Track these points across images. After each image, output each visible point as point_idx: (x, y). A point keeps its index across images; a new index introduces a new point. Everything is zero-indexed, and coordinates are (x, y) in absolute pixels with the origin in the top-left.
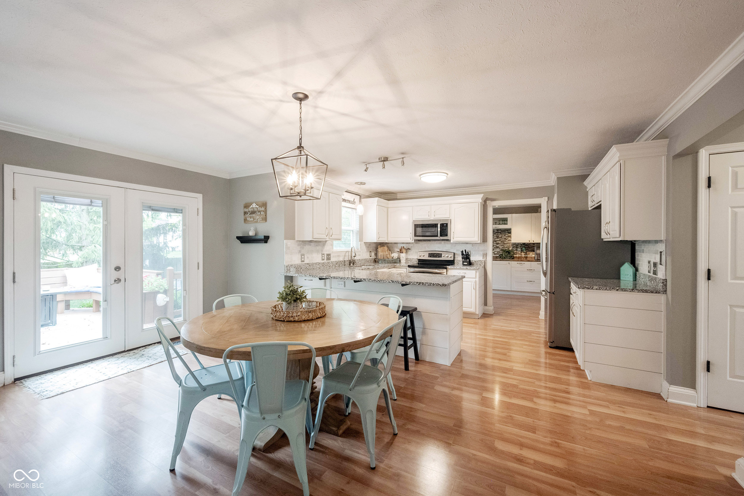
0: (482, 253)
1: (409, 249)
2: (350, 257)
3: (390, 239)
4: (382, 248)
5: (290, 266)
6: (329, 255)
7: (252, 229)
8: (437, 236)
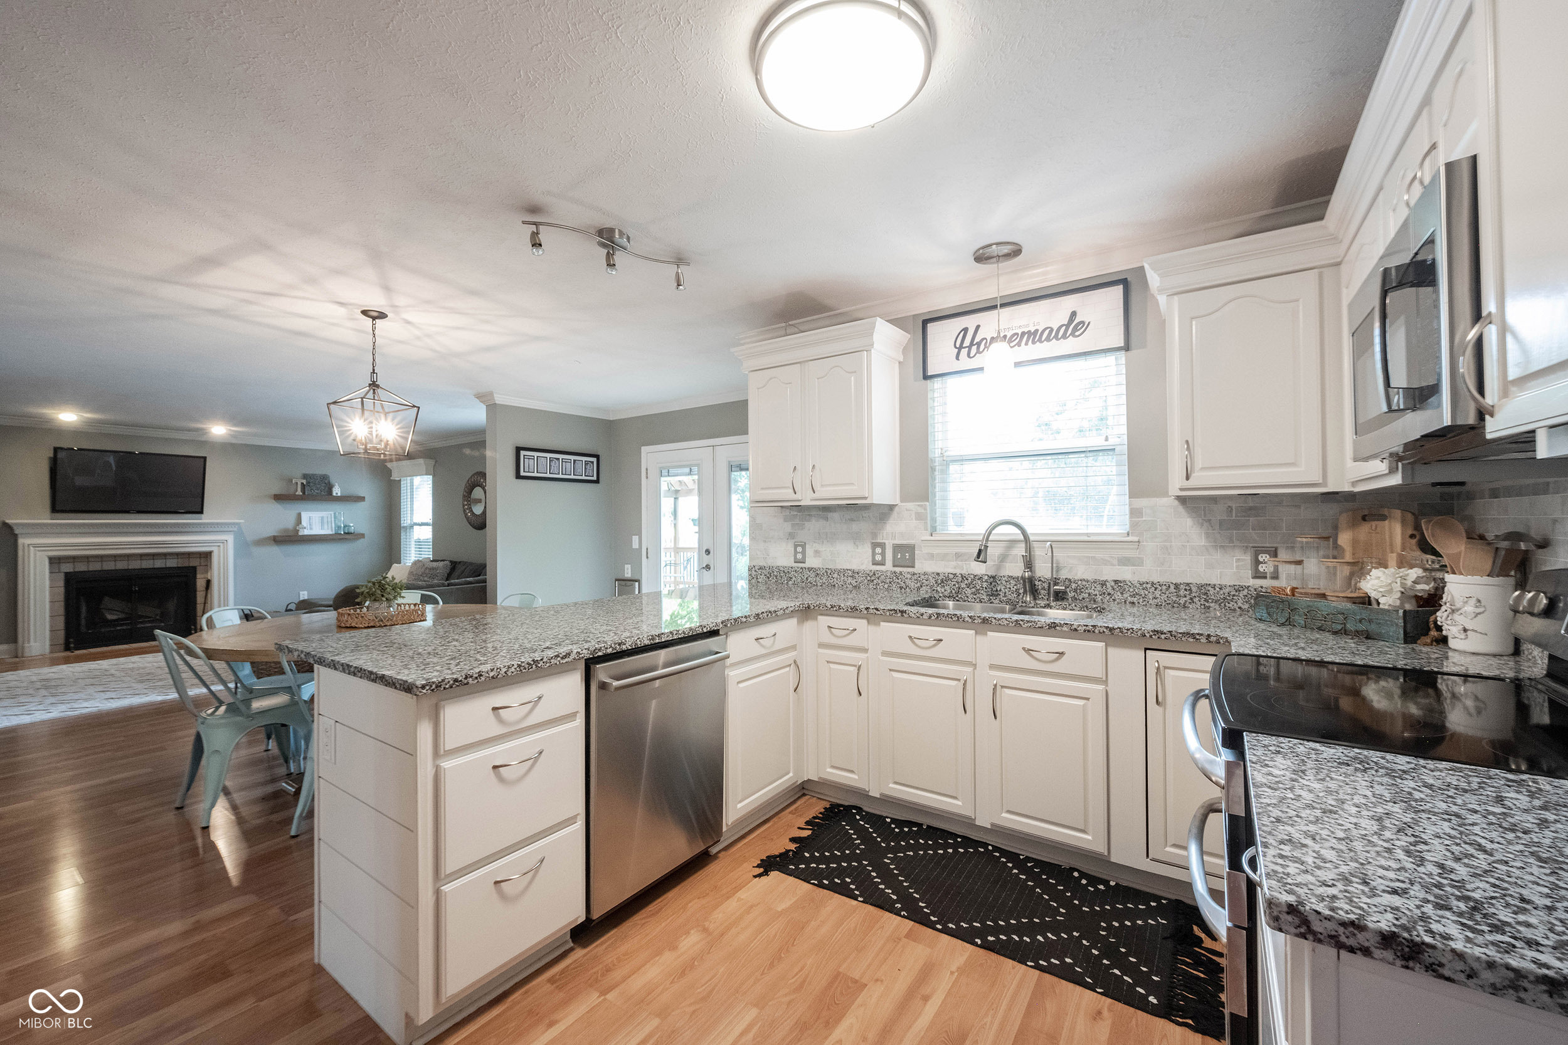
4: (1364, 530)
6: (904, 550)
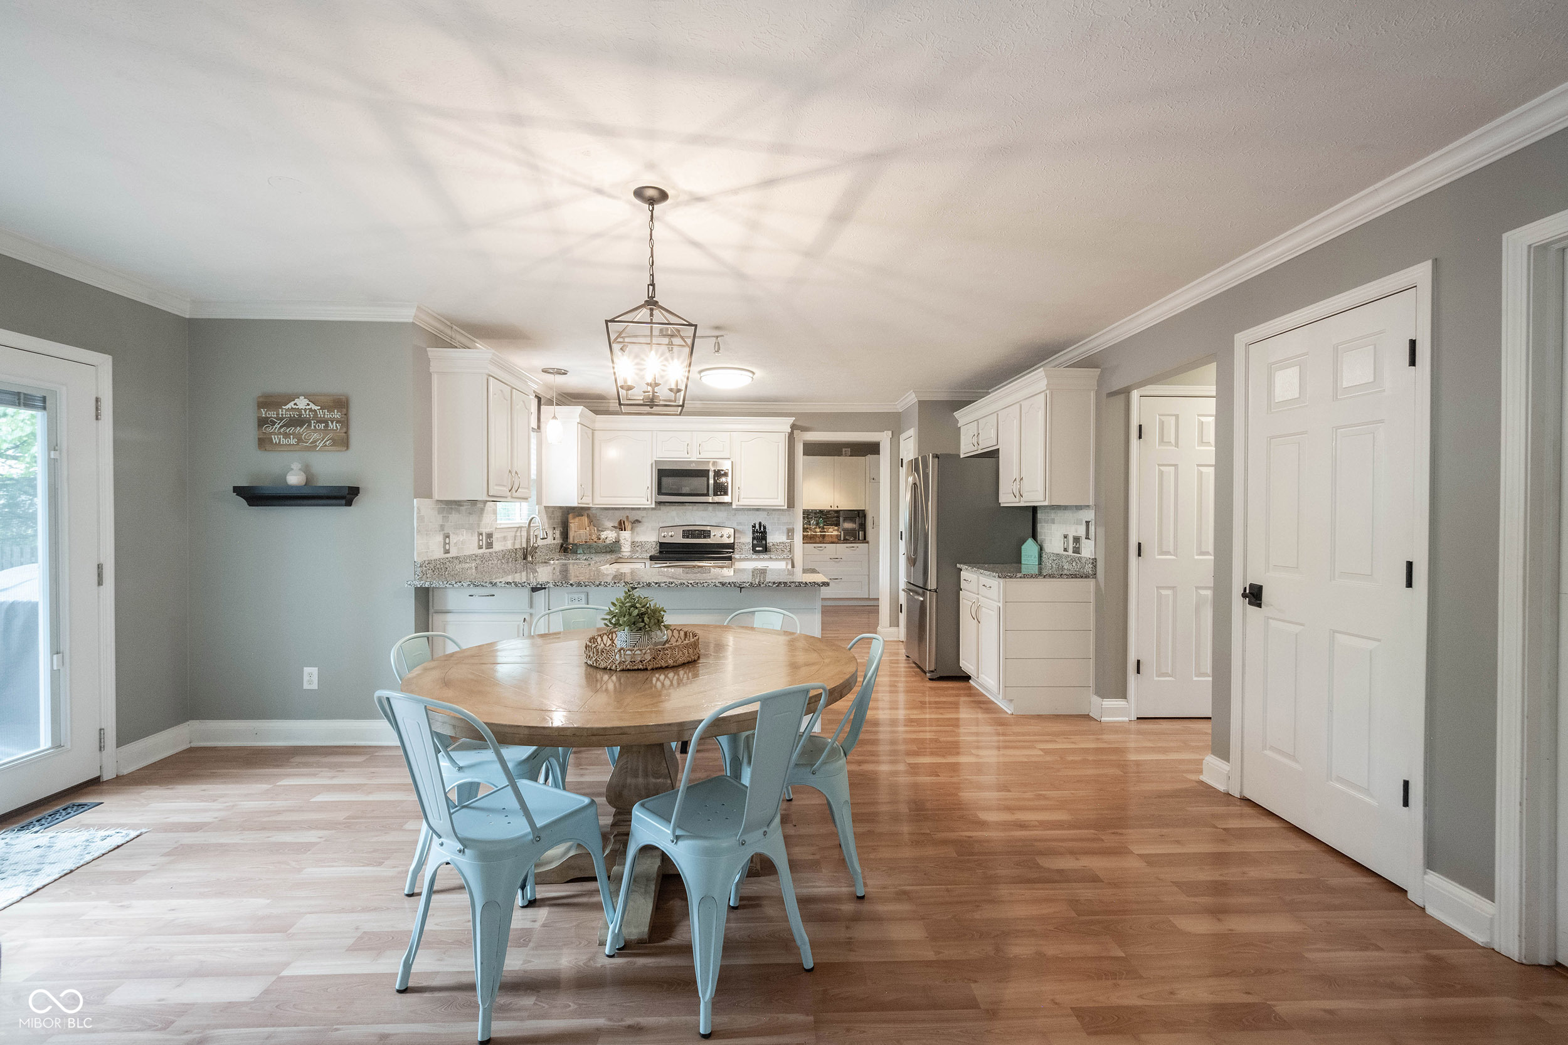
0: (784, 528)
1: (638, 521)
2: (524, 540)
3: (601, 499)
4: (577, 519)
5: (426, 562)
6: (490, 536)
7: (296, 466)
8: (707, 495)
